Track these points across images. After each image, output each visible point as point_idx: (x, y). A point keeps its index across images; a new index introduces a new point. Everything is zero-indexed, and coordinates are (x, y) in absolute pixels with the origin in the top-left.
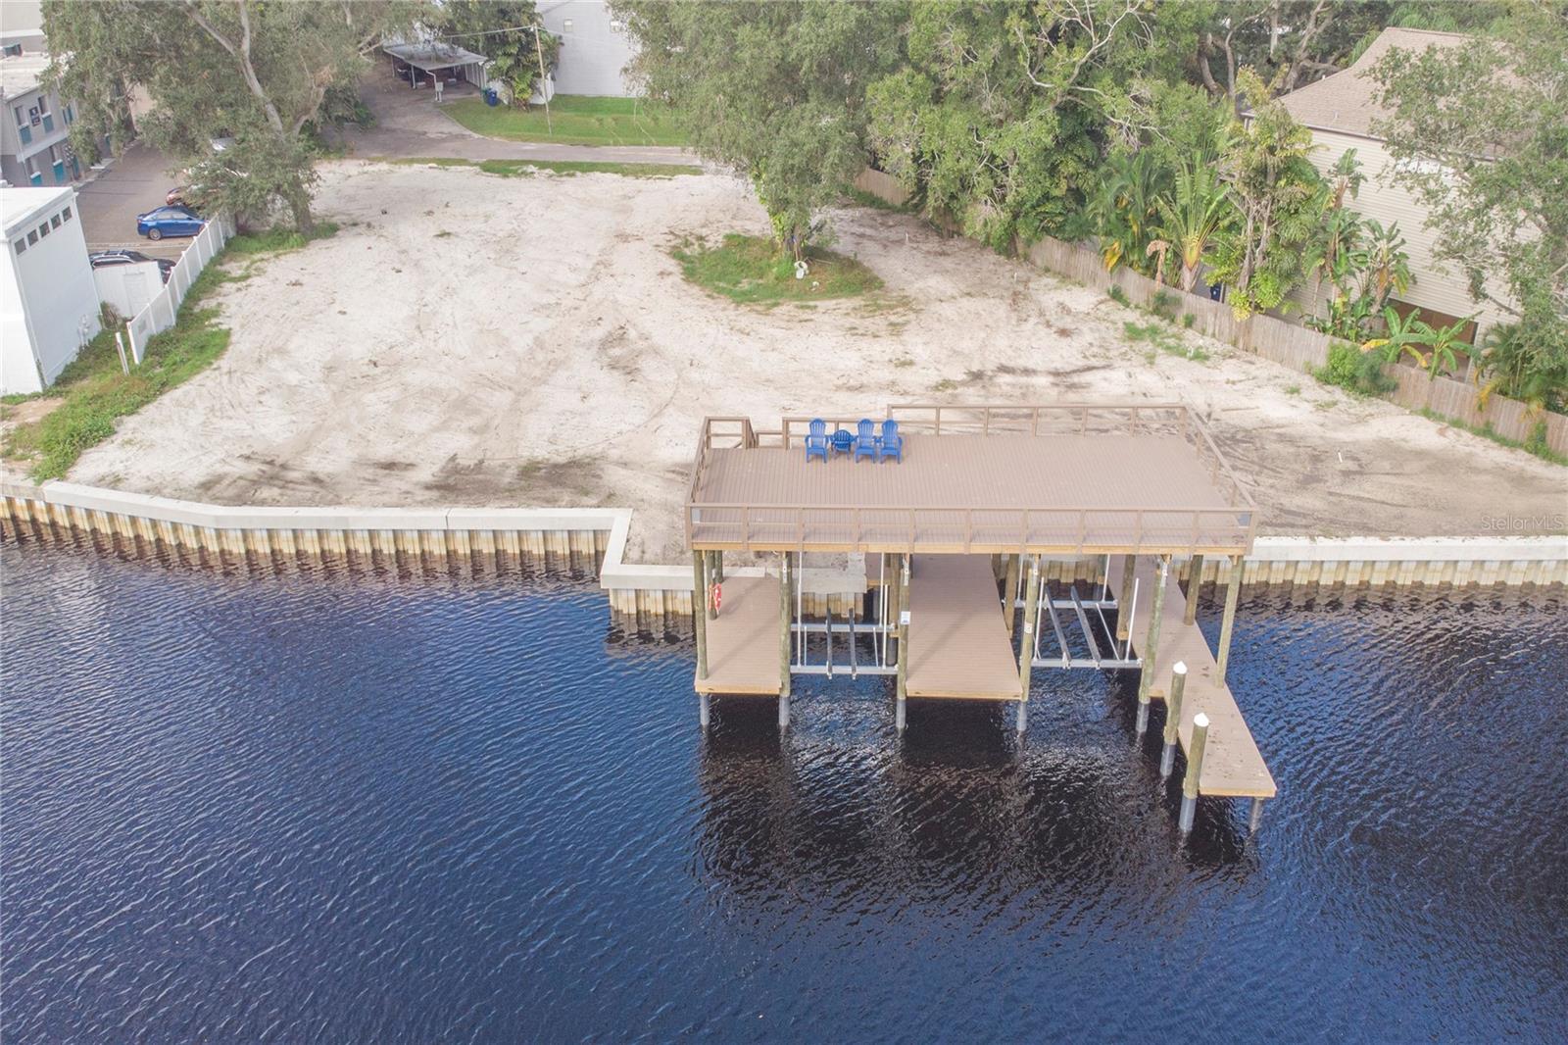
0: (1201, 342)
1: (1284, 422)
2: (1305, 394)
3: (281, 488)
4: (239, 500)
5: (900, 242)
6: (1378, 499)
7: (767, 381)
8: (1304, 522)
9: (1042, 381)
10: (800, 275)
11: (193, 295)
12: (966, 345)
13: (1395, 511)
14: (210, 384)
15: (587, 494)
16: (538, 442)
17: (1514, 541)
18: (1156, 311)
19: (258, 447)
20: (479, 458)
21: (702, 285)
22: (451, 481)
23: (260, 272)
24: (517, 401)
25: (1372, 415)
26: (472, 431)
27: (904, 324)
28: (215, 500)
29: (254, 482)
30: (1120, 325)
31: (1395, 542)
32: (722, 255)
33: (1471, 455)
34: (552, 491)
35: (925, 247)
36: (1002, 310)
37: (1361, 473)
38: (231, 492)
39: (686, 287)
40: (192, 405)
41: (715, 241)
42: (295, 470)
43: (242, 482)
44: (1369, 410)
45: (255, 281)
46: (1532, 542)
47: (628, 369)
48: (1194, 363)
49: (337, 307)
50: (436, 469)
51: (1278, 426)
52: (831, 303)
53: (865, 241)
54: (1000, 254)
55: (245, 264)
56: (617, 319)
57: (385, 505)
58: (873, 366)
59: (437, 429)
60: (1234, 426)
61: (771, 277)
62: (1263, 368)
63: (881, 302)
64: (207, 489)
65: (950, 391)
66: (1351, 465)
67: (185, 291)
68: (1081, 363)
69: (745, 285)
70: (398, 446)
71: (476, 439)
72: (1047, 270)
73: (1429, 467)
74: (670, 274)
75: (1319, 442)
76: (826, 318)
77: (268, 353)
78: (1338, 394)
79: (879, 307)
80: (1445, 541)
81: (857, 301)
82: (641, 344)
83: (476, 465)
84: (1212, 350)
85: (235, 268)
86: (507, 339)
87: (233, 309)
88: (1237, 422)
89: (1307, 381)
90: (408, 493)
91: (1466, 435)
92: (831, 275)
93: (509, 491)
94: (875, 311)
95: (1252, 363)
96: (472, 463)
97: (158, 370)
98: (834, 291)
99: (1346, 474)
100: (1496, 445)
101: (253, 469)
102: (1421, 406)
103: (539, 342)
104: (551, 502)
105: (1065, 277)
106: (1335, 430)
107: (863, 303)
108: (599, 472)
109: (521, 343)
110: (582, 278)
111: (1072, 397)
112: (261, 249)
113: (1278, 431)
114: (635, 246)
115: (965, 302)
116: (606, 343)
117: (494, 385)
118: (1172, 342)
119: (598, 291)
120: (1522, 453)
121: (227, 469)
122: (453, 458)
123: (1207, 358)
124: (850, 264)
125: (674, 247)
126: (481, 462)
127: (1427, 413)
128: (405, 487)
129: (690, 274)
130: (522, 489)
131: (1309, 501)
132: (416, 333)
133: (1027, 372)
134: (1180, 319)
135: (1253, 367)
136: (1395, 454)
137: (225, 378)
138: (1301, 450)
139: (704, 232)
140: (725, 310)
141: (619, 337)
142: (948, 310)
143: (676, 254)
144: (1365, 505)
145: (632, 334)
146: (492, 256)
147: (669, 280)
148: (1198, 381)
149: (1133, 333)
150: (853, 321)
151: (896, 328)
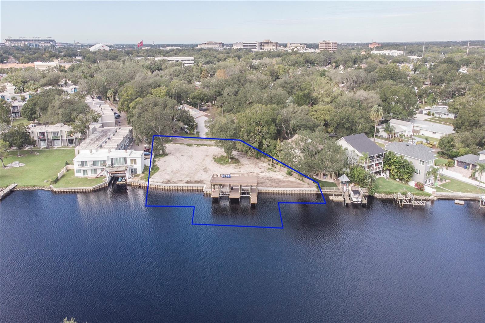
0: (275, 170)
2: (284, 176)
5: (244, 157)
9: (255, 174)
10: (230, 161)
12: (248, 170)
14: (159, 173)
15: (202, 183)
16: (196, 179)
18: (272, 166)
19: (167, 178)
21: (217, 162)
22: (187, 182)
23: (160, 160)
24: (194, 175)
26: (189, 178)
30: (267, 168)
32: (220, 158)
34: (198, 183)
36: (254, 165)
37: (283, 183)
40: (158, 175)
41: (219, 156)
42: (171, 181)
47: (207, 172)
48: (274, 172)
49: (171, 164)
52: (233, 165)
53: (240, 157)
54: (257, 159)
55: (158, 159)
56: (205, 166)
59: (185, 178)
60: (273, 178)
61: (226, 161)
68: (261, 172)
69: (222, 162)
70: (182, 179)
72: (262, 161)
75: (282, 180)
76: (231, 166)
77: (164, 170)
78: (288, 175)
79: (239, 165)
81: (236, 164)
84: (277, 171)
86: (192, 168)
87: (158, 165)
89: (285, 174)
90: (183, 183)
92: (234, 161)
93: (193, 183)
95: (280, 172)
98: (233, 163)
101: (167, 181)
103: (196, 169)
105: (264, 162)
106: (284, 179)
108: (203, 181)
109: (194, 169)
110: (201, 161)
111: (258, 175)
113: (278, 179)
114: (208, 157)
115: (250, 165)
116: (204, 169)
117: (191, 173)
118: (272, 170)
119: (203, 163)
121: (164, 181)
124: (237, 160)
126: (191, 180)
129: (215, 161)
130: (195, 183)
132: (181, 168)
134: (274, 167)
138: (279, 181)
139: (218, 155)
140: (219, 165)
141: (206, 168)
142: (247, 166)
143: (214, 158)
145: (207, 168)
146: (189, 158)
147: (212, 162)
148: (273, 174)
149: (269, 169)
150: (235, 167)
151: (240, 168)
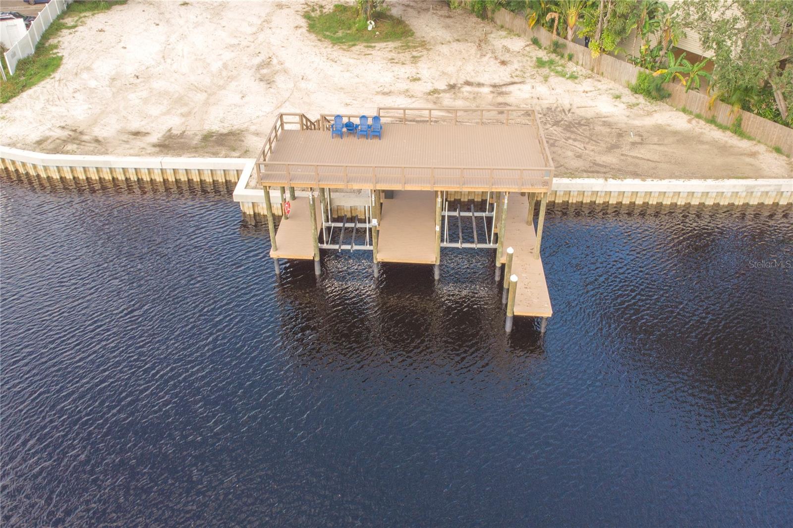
0: (575, 69)
1: (608, 114)
2: (624, 99)
3: (78, 144)
4: (55, 151)
5: (427, 10)
6: (646, 158)
7: (341, 88)
8: (604, 170)
9: (486, 90)
10: (370, 28)
11: (45, 37)
12: (451, 69)
13: (653, 165)
14: (48, 86)
15: (234, 150)
16: (215, 122)
17: (710, 182)
18: (555, 51)
19: (69, 122)
20: (183, 130)
21: (317, 33)
22: (167, 143)
23: (83, 23)
24: (208, 99)
25: (655, 111)
26: (182, 115)
27: (420, 57)
28: (43, 150)
29: (64, 141)
30: (535, 59)
31: (649, 182)
32: (330, 17)
33: (702, 133)
34: (217, 148)
35: (440, 13)
36: (473, 49)
37: (641, 144)
38: (52, 146)
39: (307, 34)
40: (38, 98)
41: (329, 9)
42: (86, 135)
43: (58, 141)
44: (656, 108)
45: (80, 28)
46: (720, 183)
47: (268, 81)
48: (569, 81)
49: (122, 44)
50: (160, 135)
51: (604, 117)
52: (383, 45)
53: (410, 10)
54: (478, 17)
55: (76, 19)
56: (268, 53)
57: (131, 155)
58: (398, 80)
59: (164, 114)
60: (581, 117)
61: (354, 29)
62: (605, 84)
63: (410, 44)
64: (40, 144)
65: (436, 95)
66: (638, 139)
67: (41, 33)
68: (509, 80)
69: (340, 34)
70: (143, 123)
71: (183, 119)
72: (502, 27)
73: (678, 141)
74: (301, 27)
75: (624, 126)
76: (379, 53)
77: (81, 70)
78: (641, 99)
79: (409, 47)
80: (674, 182)
81: (398, 44)
82: (278, 67)
83: (181, 133)
84: (580, 73)
85: (69, 21)
86: (209, 64)
87: (66, 44)
88: (583, 114)
89: (627, 92)
90: (143, 148)
91: (702, 122)
92: (386, 26)
93: (195, 148)
94: (406, 49)
95: (600, 81)
96: (179, 133)
97: (23, 78)
98: (385, 38)
99: (634, 144)
100: (716, 128)
101: (64, 134)
102: (681, 107)
103: (225, 66)
104: (215, 154)
105: (510, 31)
106: (634, 119)
107: (400, 45)
108: (243, 138)
109: (216, 66)
110: (254, 29)
111: (500, 99)
112: (85, 11)
113: (604, 119)
114: (286, 11)
115: (455, 45)
116: (260, 66)
117: (197, 89)
118: (559, 69)
119: (261, 37)
120: (728, 133)
121: (52, 133)
122: (170, 130)
123: (576, 78)
124: (399, 22)
125: (306, 12)
126: (184, 132)
127: (684, 111)
128: (142, 145)
129: (312, 28)
130: (202, 147)
131: (610, 159)
132: (162, 61)
133: (479, 85)
134: (566, 56)
135: (600, 83)
136: (661, 132)
137: (57, 83)
138: (613, 130)
139: (324, 3)
140: (327, 49)
141: (267, 63)
142: (445, 49)
143: (307, 16)
144: (637, 161)
145: (275, 61)
146: (209, 17)
147: (300, 31)
148: (568, 91)
149: (540, 63)
150: (393, 55)
151: (415, 59)
